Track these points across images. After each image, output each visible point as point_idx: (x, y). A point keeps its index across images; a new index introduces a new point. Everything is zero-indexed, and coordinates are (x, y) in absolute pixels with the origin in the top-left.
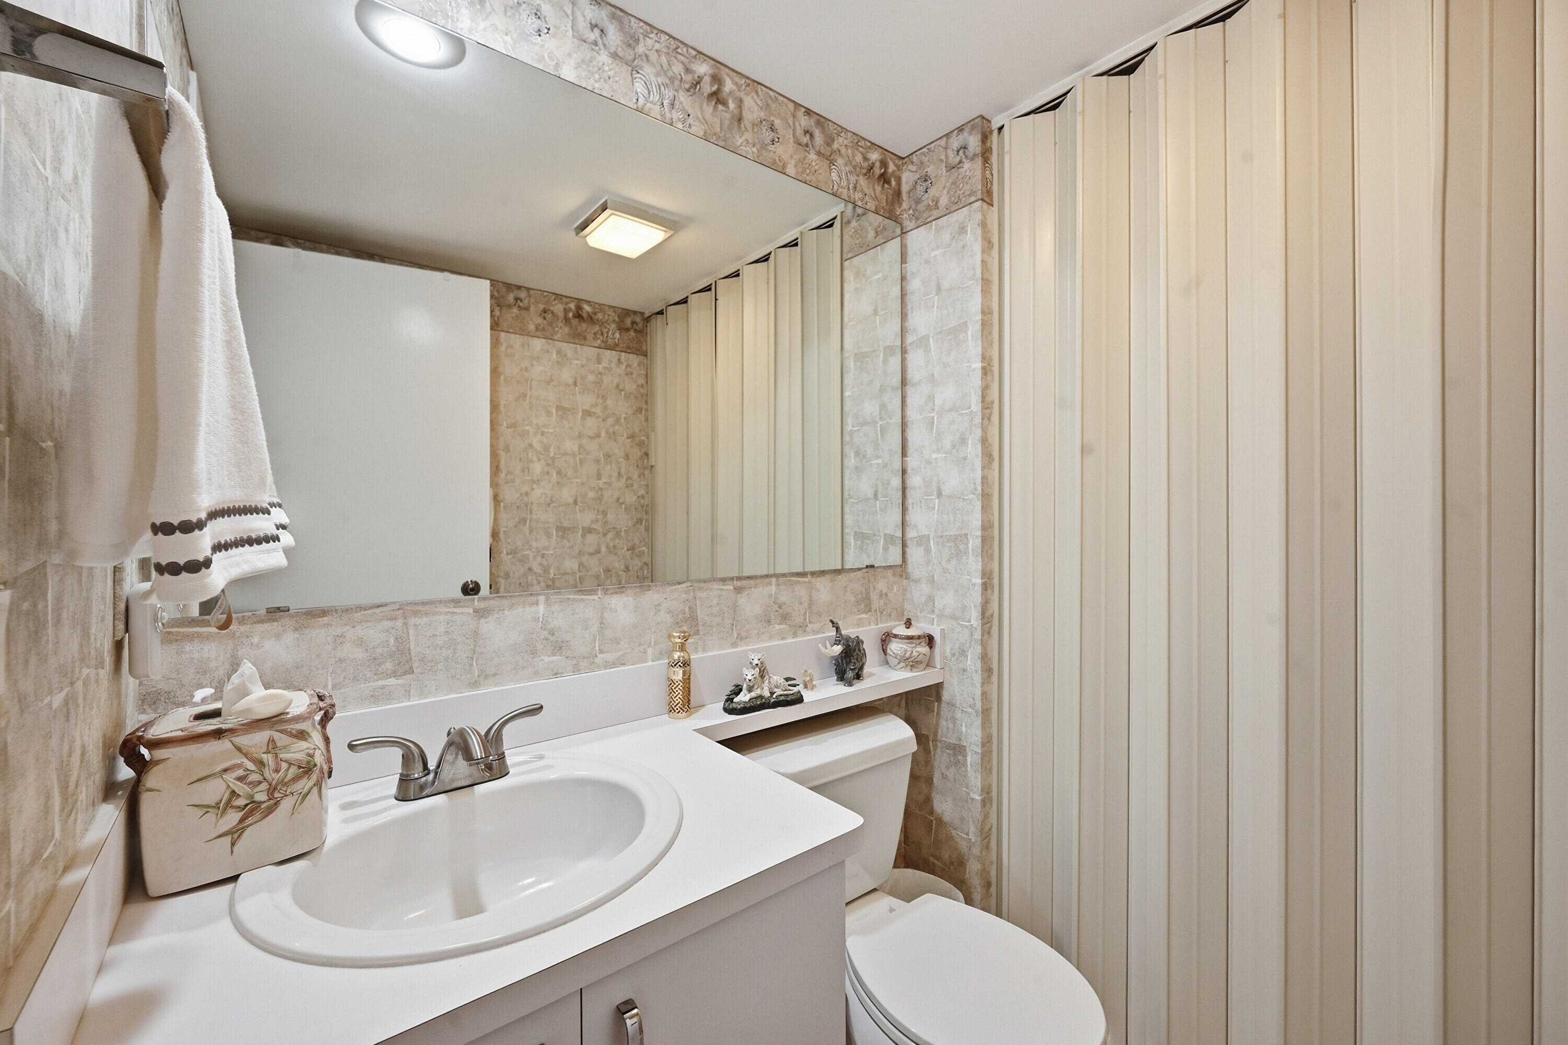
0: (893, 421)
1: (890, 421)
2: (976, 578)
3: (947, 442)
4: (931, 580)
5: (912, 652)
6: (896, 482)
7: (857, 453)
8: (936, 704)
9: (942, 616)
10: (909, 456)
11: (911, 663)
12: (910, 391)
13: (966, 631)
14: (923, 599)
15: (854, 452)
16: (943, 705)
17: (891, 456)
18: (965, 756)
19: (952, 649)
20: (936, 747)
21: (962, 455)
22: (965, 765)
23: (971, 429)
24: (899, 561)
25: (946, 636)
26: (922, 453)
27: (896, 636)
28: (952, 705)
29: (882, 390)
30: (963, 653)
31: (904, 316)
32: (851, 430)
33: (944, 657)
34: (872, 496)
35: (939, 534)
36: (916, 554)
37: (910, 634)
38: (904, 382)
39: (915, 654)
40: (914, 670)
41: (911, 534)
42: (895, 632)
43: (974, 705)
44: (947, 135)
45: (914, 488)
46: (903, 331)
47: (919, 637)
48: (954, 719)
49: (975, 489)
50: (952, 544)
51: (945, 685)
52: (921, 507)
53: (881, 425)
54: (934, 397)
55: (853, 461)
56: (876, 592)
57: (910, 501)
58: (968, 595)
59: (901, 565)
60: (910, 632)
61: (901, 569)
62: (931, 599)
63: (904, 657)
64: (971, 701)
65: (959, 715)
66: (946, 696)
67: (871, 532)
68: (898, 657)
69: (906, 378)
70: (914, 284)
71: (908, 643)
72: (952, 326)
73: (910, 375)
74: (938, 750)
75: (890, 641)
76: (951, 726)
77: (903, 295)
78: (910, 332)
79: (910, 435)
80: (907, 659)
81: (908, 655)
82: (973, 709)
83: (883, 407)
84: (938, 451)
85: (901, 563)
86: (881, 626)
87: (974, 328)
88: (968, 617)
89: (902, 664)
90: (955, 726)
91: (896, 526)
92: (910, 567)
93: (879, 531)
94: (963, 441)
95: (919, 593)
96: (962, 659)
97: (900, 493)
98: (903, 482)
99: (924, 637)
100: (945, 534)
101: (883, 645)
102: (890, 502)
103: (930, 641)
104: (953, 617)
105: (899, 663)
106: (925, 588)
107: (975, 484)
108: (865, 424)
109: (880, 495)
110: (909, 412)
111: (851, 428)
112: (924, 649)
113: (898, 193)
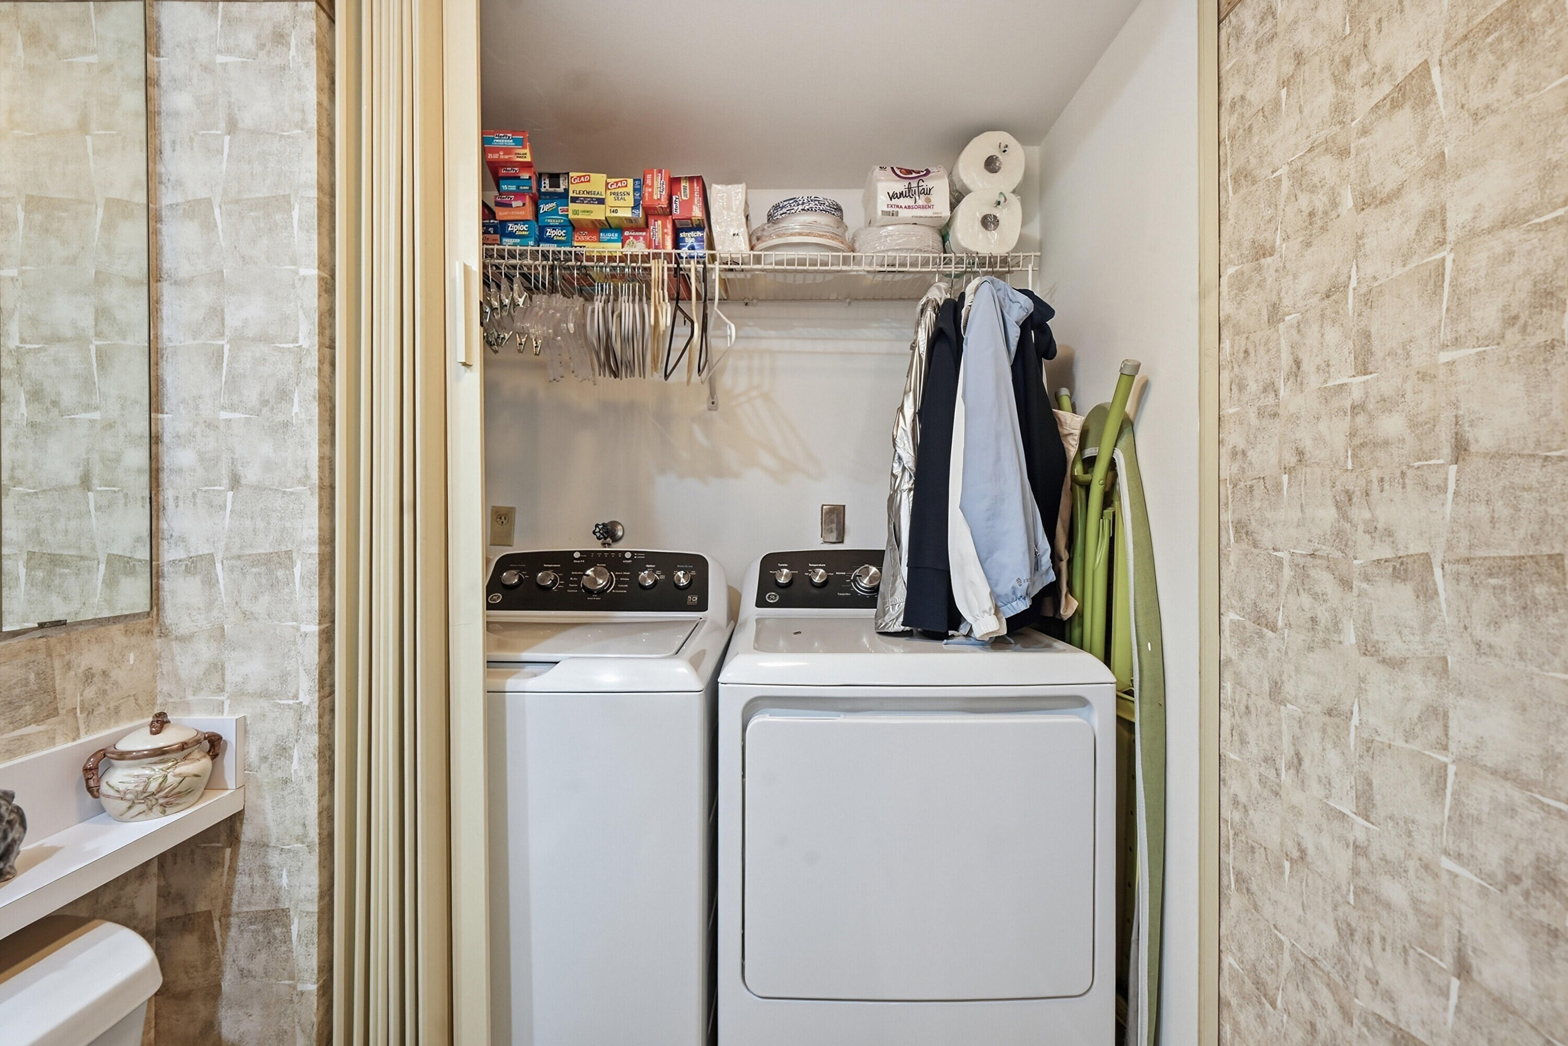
0: (130, 342)
1: (123, 343)
2: (309, 623)
3: (251, 395)
4: (219, 635)
5: (166, 777)
6: (138, 457)
7: (36, 395)
8: (228, 851)
9: (240, 695)
10: (166, 410)
11: (161, 801)
12: (168, 292)
13: (290, 716)
14: (198, 671)
15: (28, 392)
16: (243, 849)
17: (123, 407)
18: (287, 927)
19: (261, 749)
20: (226, 927)
21: (281, 418)
22: (287, 939)
23: (298, 377)
24: (142, 603)
25: (249, 727)
26: (197, 407)
27: (122, 756)
28: (262, 845)
29: (101, 280)
30: (283, 751)
31: (153, 152)
32: (18, 348)
33: (244, 767)
34: (78, 482)
35: (235, 551)
36: (182, 591)
37: (161, 744)
38: (153, 275)
39: (171, 779)
40: (168, 810)
41: (169, 554)
42: (122, 746)
43: (305, 835)
45: (181, 470)
46: (152, 179)
47: (183, 746)
48: (265, 870)
49: (307, 477)
50: (262, 569)
51: (247, 814)
52: (195, 504)
53: (96, 346)
54: (223, 311)
55: (23, 409)
56: (72, 673)
57: (168, 494)
58: (293, 653)
59: (148, 613)
60: (161, 740)
61: (149, 621)
62: (216, 667)
63: (144, 792)
64: (299, 830)
65: (274, 859)
66: (248, 833)
67: (73, 552)
68: (129, 796)
69: (159, 269)
70: (176, 100)
71: (155, 763)
72: (261, 195)
73: (168, 264)
74: (233, 932)
75: (109, 767)
76: (258, 881)
77: (151, 115)
78: (169, 185)
79: (170, 373)
80: (153, 794)
81: (153, 786)
82: (303, 843)
83: (102, 313)
84: (232, 408)
85: (147, 609)
86: (84, 739)
88: (294, 690)
89: (138, 808)
90: (266, 880)
91: (138, 540)
92: (170, 615)
93: (93, 548)
94: (284, 395)
95: (190, 659)
96: (282, 762)
97: (145, 479)
98: (154, 457)
99: (198, 742)
100: (247, 552)
101: (87, 780)
102: (121, 495)
103: (213, 744)
104: (264, 694)
105: (130, 808)
106: (205, 651)
107: (306, 468)
108: (56, 339)
109: (95, 481)
110: (167, 330)
111: (18, 344)
112: (199, 764)
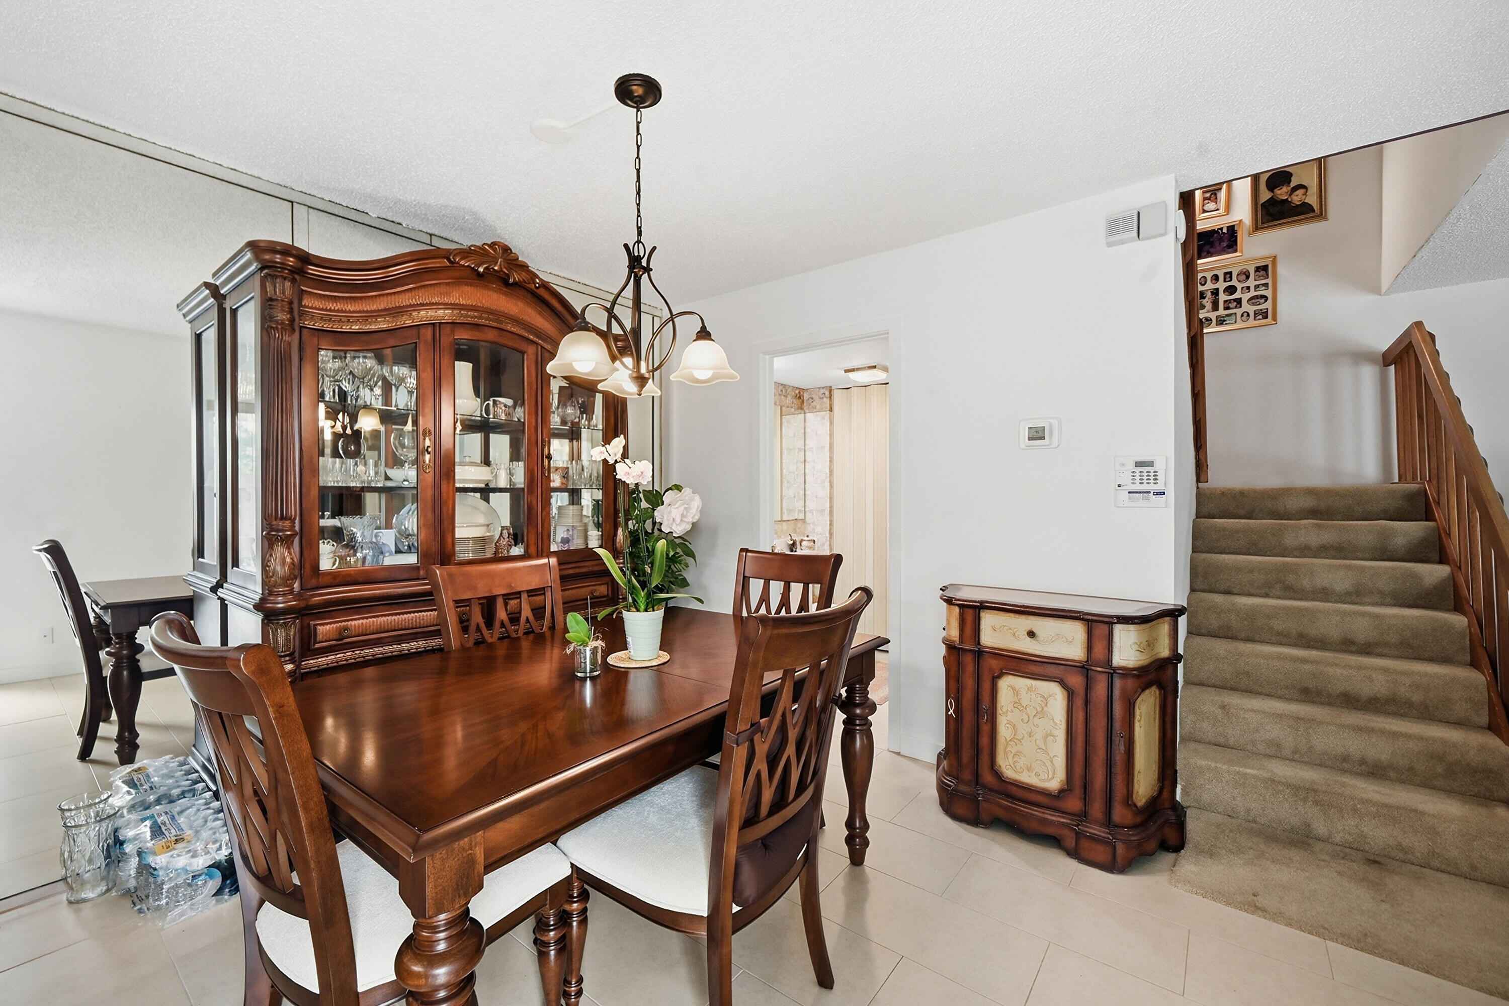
0: (801, 473)
2: (827, 524)
3: (818, 481)
4: (814, 524)
6: (802, 492)
7: (788, 482)
10: (806, 484)
12: (807, 464)
14: (811, 531)
17: (800, 484)
21: (823, 486)
23: (826, 478)
24: (804, 518)
26: (811, 484)
29: (797, 462)
31: (805, 440)
32: (785, 474)
33: (818, 547)
35: (816, 509)
36: (809, 516)
38: (805, 461)
41: (807, 509)
44: (819, 388)
45: (808, 495)
46: (805, 444)
50: (820, 512)
52: (810, 501)
54: (814, 467)
56: (799, 526)
57: (807, 499)
58: (825, 528)
61: (804, 521)
62: (814, 529)
70: (808, 430)
72: (820, 446)
73: (807, 459)
77: (805, 432)
78: (807, 445)
79: (807, 478)
84: (816, 484)
87: (827, 448)
91: (802, 507)
92: (807, 520)
93: (796, 508)
94: (824, 481)
95: (810, 528)
97: (804, 496)
98: (805, 493)
100: (818, 509)
102: (800, 499)
103: (814, 542)
106: (812, 526)
107: (827, 495)
108: (790, 472)
110: (806, 471)
113: (803, 401)
